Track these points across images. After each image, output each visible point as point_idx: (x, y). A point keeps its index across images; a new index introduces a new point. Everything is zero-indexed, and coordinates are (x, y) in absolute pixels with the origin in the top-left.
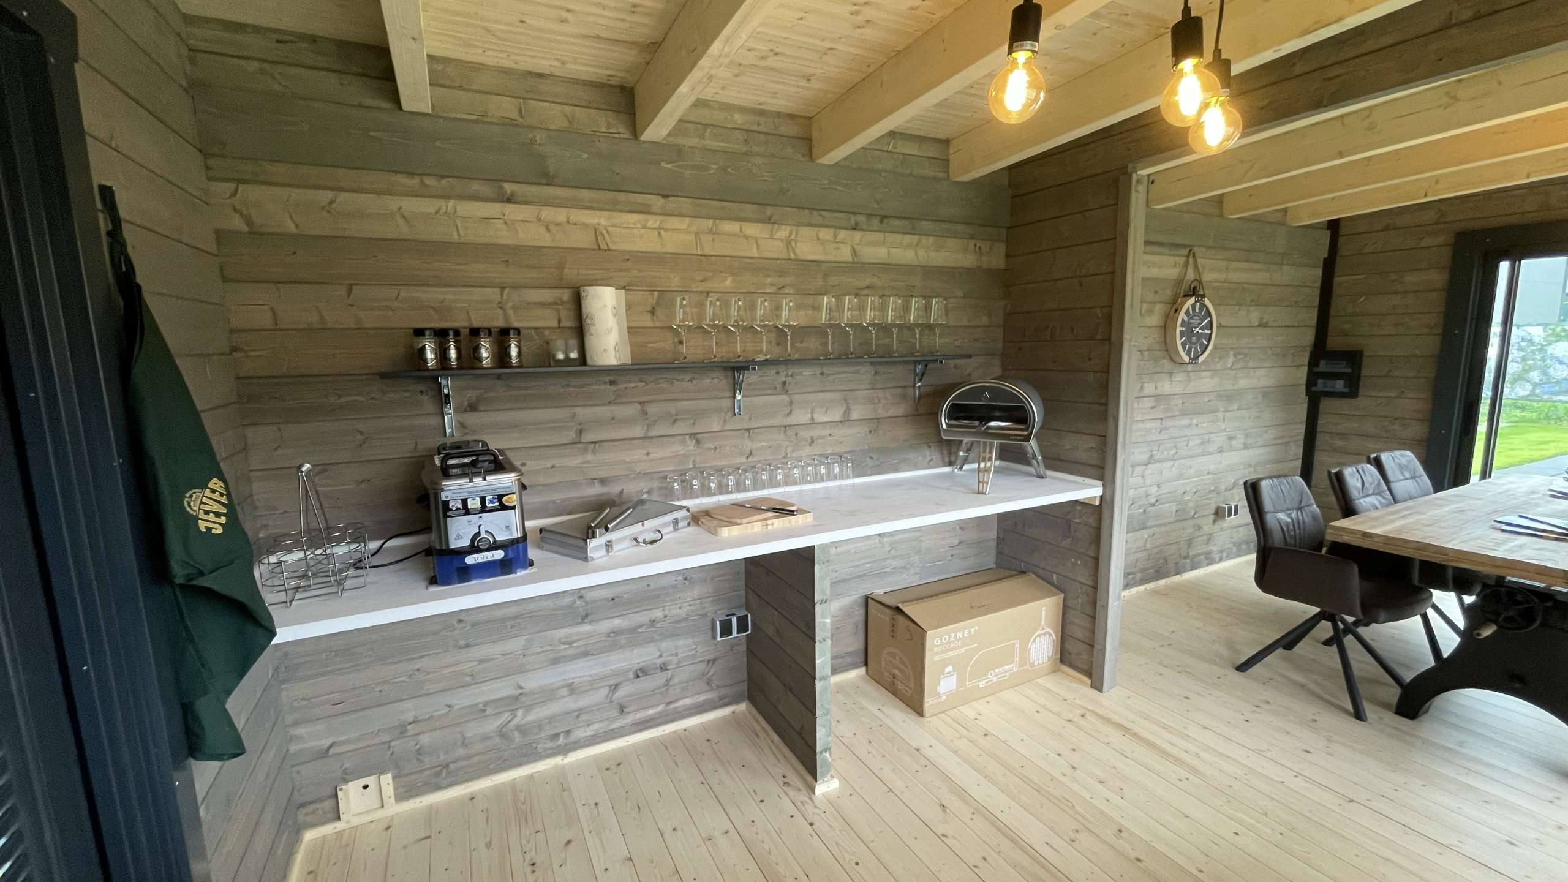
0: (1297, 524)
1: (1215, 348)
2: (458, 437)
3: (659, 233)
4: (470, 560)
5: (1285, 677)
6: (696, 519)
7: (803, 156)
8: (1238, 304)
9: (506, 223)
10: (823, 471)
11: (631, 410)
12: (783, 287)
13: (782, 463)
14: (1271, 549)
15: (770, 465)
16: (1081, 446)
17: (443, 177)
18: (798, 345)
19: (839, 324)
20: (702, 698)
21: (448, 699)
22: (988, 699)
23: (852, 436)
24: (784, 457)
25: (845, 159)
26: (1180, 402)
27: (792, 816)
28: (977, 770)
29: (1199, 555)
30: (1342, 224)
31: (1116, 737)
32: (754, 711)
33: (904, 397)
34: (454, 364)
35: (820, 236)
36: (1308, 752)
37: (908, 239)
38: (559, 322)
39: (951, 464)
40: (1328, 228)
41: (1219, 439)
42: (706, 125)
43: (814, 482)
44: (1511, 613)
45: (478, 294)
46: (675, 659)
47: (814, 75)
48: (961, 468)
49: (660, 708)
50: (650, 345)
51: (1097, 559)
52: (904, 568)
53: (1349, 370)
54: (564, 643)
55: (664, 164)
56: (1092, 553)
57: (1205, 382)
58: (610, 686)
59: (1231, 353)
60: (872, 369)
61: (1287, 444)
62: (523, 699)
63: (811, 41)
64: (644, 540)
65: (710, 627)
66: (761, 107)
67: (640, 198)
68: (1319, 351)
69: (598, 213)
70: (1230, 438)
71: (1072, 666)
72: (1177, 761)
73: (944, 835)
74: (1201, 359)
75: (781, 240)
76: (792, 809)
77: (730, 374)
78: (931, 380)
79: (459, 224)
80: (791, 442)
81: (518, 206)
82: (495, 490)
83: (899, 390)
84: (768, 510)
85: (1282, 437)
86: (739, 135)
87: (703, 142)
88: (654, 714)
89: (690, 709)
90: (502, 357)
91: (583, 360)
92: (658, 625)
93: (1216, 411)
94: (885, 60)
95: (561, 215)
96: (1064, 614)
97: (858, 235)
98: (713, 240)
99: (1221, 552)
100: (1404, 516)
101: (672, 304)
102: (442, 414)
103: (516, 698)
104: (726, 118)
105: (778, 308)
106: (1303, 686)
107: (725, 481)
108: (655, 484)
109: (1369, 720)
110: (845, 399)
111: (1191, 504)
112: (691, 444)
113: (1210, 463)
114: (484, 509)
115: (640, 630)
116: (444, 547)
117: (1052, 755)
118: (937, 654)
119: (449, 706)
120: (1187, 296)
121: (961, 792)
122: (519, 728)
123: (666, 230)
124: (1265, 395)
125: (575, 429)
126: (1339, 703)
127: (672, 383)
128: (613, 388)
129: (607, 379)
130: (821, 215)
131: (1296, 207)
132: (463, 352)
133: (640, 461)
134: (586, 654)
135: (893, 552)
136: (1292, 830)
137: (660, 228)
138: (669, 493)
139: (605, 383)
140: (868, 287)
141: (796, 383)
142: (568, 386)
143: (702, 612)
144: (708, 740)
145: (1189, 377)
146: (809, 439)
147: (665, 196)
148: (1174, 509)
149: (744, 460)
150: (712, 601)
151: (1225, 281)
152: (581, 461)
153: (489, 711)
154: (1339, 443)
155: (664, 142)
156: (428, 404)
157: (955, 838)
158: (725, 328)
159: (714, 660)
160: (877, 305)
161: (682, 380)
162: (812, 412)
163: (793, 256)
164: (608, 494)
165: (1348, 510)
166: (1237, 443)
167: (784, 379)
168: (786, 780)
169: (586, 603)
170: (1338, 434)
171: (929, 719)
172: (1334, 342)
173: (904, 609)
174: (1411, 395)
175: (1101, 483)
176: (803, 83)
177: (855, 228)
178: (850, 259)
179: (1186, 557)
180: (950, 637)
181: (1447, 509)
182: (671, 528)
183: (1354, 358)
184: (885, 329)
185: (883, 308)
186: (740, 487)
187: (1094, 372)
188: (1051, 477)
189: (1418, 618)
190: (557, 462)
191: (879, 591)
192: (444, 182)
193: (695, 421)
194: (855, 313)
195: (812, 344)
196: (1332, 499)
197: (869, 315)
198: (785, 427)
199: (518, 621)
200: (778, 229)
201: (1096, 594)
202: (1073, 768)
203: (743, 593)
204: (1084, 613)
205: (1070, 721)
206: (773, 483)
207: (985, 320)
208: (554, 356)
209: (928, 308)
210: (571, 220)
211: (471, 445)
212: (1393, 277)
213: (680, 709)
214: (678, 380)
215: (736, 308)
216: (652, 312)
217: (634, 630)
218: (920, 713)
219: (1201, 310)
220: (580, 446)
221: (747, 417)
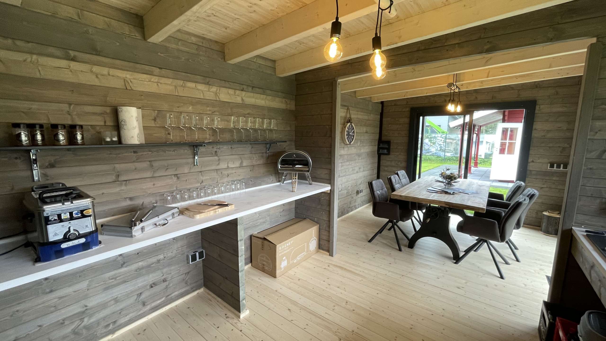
0: (382, 194)
1: (355, 139)
2: (43, 182)
3: (158, 84)
4: (64, 246)
5: (382, 242)
6: (182, 212)
7: (221, 59)
8: (361, 126)
9: (71, 71)
10: (233, 187)
11: (145, 165)
12: (215, 112)
13: (216, 185)
14: (376, 203)
15: (211, 186)
16: (322, 173)
17: (28, 42)
18: (221, 136)
19: (239, 128)
20: (183, 290)
21: (39, 322)
22: (297, 266)
23: (243, 173)
24: (217, 183)
25: (238, 63)
26: (346, 157)
27: (232, 330)
28: (298, 293)
29: (353, 206)
30: (384, 102)
31: (340, 271)
32: (208, 291)
33: (262, 156)
34: (40, 143)
35: (229, 92)
36: (390, 264)
37: (262, 96)
38: (105, 122)
39: (279, 181)
40: (381, 104)
41: (357, 169)
42: (180, 40)
43: (230, 192)
44: (433, 215)
45: (54, 106)
46: (170, 276)
47: (229, 27)
48: (283, 183)
49: (163, 299)
50: (154, 135)
51: (329, 211)
52: (265, 222)
53: (387, 147)
54: (112, 279)
55: (159, 54)
56: (328, 209)
57: (353, 150)
58: (138, 294)
59: (359, 141)
60: (250, 146)
61: (373, 170)
62: (88, 311)
63: (230, 14)
64: (159, 224)
65: (185, 258)
66: (204, 36)
67: (147, 68)
68: (380, 141)
69: (126, 72)
70: (360, 168)
71: (323, 250)
72: (358, 275)
73: (292, 320)
74: (352, 143)
75: (213, 92)
76: (232, 327)
77: (192, 148)
78: (272, 150)
79: (40, 69)
80: (220, 176)
81: (79, 63)
82: (78, 208)
83: (261, 154)
84: (216, 205)
85: (372, 167)
86: (195, 47)
87: (178, 47)
88: (161, 302)
89: (178, 296)
90: (72, 140)
91: (120, 141)
92: (161, 262)
93: (356, 160)
94: (258, 27)
95: (105, 71)
96: (319, 231)
97: (244, 93)
98: (183, 90)
99: (358, 205)
100: (408, 190)
101: (165, 117)
102: (32, 170)
103: (83, 312)
104: (188, 38)
105: (213, 120)
106: (386, 244)
107: (192, 194)
108: (158, 198)
109: (403, 251)
110: (241, 158)
111: (350, 190)
112: (175, 179)
113: (354, 176)
114: (72, 218)
115: (152, 266)
116: (45, 241)
117: (322, 282)
118: (280, 253)
119: (40, 326)
120: (348, 122)
121: (295, 303)
122: (85, 327)
123: (161, 83)
124: (368, 155)
125: (115, 175)
126: (395, 247)
127: (165, 152)
128: (135, 155)
129: (132, 150)
130: (229, 84)
131: (374, 97)
132: (46, 137)
133: (150, 188)
134: (124, 282)
135: (260, 217)
136: (391, 288)
137: (157, 82)
138: (165, 201)
139: (131, 152)
140: (248, 114)
141: (221, 152)
142: (111, 154)
143: (182, 253)
144: (188, 308)
145: (348, 149)
146: (227, 175)
147: (160, 68)
148: (346, 192)
149: (199, 185)
150: (187, 247)
151: (357, 118)
152: (119, 190)
153: (66, 323)
154: (386, 169)
155: (159, 44)
156: (21, 164)
157: (296, 320)
158: (190, 128)
159: (188, 273)
160: (253, 121)
161: (170, 151)
162: (228, 164)
163: (218, 100)
164: (134, 204)
165: (393, 190)
166: (362, 170)
167: (216, 150)
168: (227, 316)
169: (124, 257)
170: (385, 166)
171: (279, 278)
172: (384, 138)
173: (267, 238)
174: (402, 154)
175: (330, 185)
176: (224, 30)
177: (242, 90)
178: (241, 102)
179: (349, 208)
180: (284, 246)
181: (416, 187)
182: (171, 217)
183: (388, 143)
184: (255, 130)
185: (255, 122)
186: (198, 196)
187: (326, 147)
188: (314, 184)
189: (410, 220)
190: (105, 191)
191: (255, 232)
192: (30, 44)
193: (176, 168)
194: (244, 124)
195: (227, 136)
196: (389, 186)
197: (249, 124)
198: (217, 170)
199: (84, 273)
200: (211, 88)
201: (330, 223)
202: (329, 285)
203: (200, 241)
204: (326, 230)
205: (325, 269)
206: (213, 194)
207: (289, 129)
208: (104, 140)
209: (270, 123)
210: (110, 73)
211: (54, 185)
212: (397, 119)
213: (173, 298)
214: (168, 151)
215: (195, 119)
216: (155, 120)
217: (149, 266)
218: (275, 277)
219: (351, 127)
220: (118, 182)
221: (200, 166)
